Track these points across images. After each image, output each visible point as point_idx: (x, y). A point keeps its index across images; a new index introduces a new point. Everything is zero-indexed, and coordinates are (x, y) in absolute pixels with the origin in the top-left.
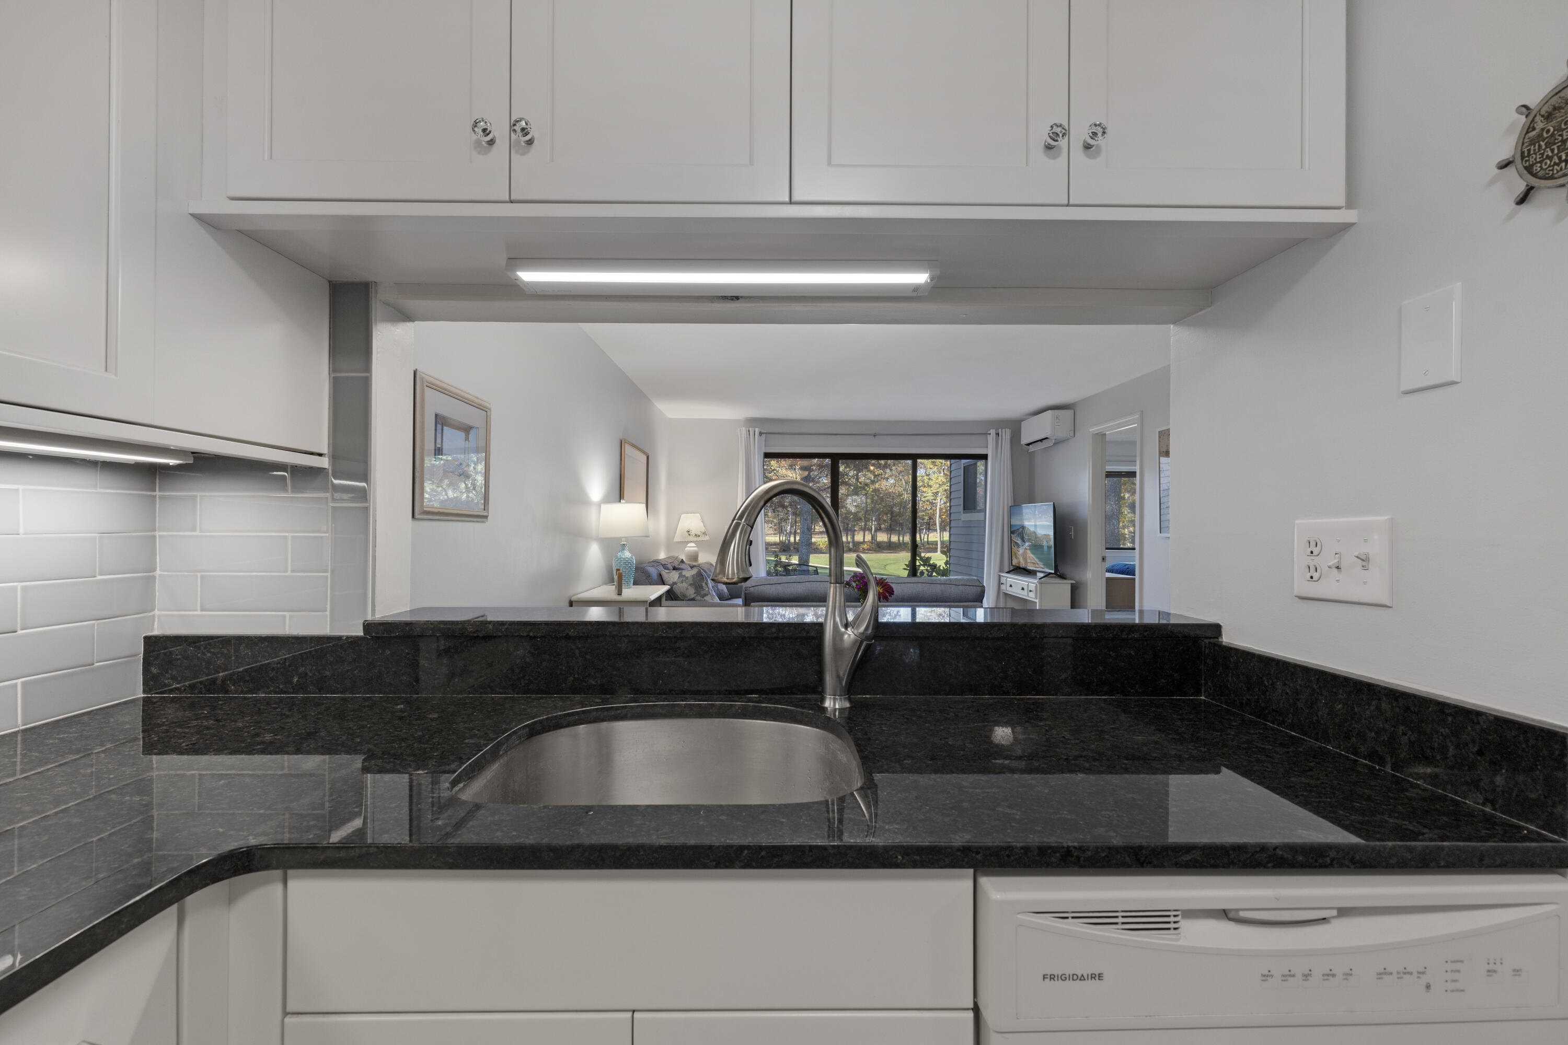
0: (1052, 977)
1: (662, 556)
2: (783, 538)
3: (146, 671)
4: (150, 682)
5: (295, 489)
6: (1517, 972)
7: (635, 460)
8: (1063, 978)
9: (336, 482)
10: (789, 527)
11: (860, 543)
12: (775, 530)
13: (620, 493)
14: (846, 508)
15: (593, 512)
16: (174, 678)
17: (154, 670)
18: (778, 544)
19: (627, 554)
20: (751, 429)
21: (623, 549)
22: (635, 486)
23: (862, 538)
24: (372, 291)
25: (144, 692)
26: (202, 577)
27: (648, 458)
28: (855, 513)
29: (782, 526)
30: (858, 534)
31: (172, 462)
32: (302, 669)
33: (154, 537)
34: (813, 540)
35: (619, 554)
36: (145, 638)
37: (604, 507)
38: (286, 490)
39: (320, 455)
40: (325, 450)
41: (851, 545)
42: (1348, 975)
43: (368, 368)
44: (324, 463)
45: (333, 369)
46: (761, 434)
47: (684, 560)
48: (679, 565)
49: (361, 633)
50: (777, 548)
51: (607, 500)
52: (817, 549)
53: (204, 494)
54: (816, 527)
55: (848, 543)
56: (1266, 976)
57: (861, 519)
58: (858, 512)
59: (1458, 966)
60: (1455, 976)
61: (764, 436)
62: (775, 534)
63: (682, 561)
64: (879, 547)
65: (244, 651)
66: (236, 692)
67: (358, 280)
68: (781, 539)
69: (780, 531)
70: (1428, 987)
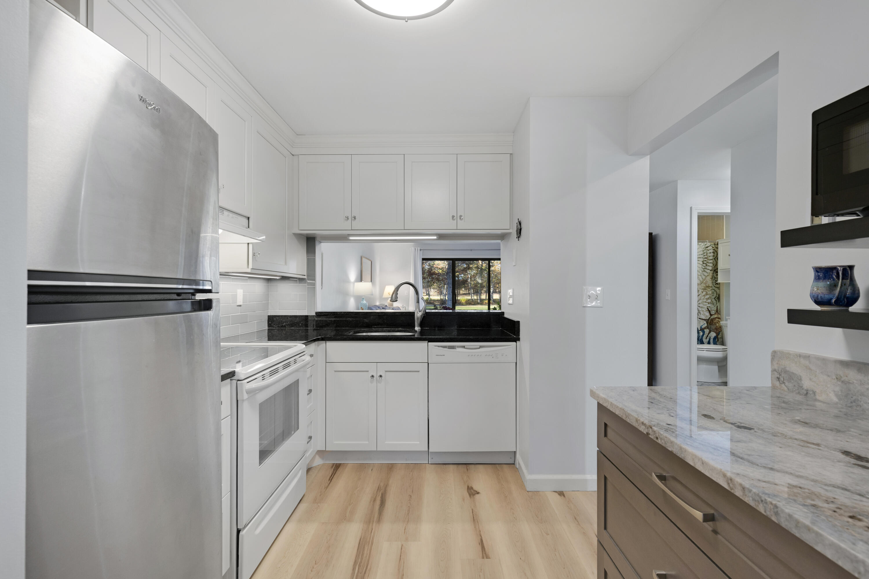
0: (437, 355)
1: (378, 304)
2: (442, 297)
3: (268, 323)
4: (269, 325)
5: (299, 283)
6: (506, 355)
7: (367, 263)
8: (439, 355)
9: (308, 281)
10: (445, 291)
11: (484, 300)
12: (438, 293)
13: (361, 279)
14: (476, 280)
15: (352, 285)
16: (274, 324)
17: (270, 323)
18: (439, 300)
19: (365, 302)
20: (416, 248)
21: (363, 300)
22: (367, 275)
23: (485, 297)
24: (316, 239)
25: (268, 327)
26: (279, 303)
27: (371, 262)
28: (481, 283)
29: (442, 291)
30: (484, 295)
31: (278, 278)
32: (302, 323)
33: (269, 294)
34: (459, 298)
35: (362, 302)
36: (268, 316)
37: (355, 283)
38: (297, 283)
39: (305, 275)
40: (306, 274)
41: (479, 301)
42: (481, 355)
43: (315, 256)
44: (305, 277)
45: (307, 256)
46: (420, 250)
47: (387, 305)
48: (385, 307)
49: (315, 315)
50: (439, 303)
51: (357, 281)
52: (460, 303)
53: (280, 284)
54: (461, 291)
55: (478, 299)
56: (469, 355)
57: (484, 287)
58: (482, 283)
59: (497, 354)
60: (497, 356)
61: (422, 251)
62: (438, 295)
63: (386, 306)
64: (494, 302)
65: (289, 319)
66: (287, 327)
67: (312, 237)
68: (441, 298)
69: (441, 293)
70: (493, 357)
